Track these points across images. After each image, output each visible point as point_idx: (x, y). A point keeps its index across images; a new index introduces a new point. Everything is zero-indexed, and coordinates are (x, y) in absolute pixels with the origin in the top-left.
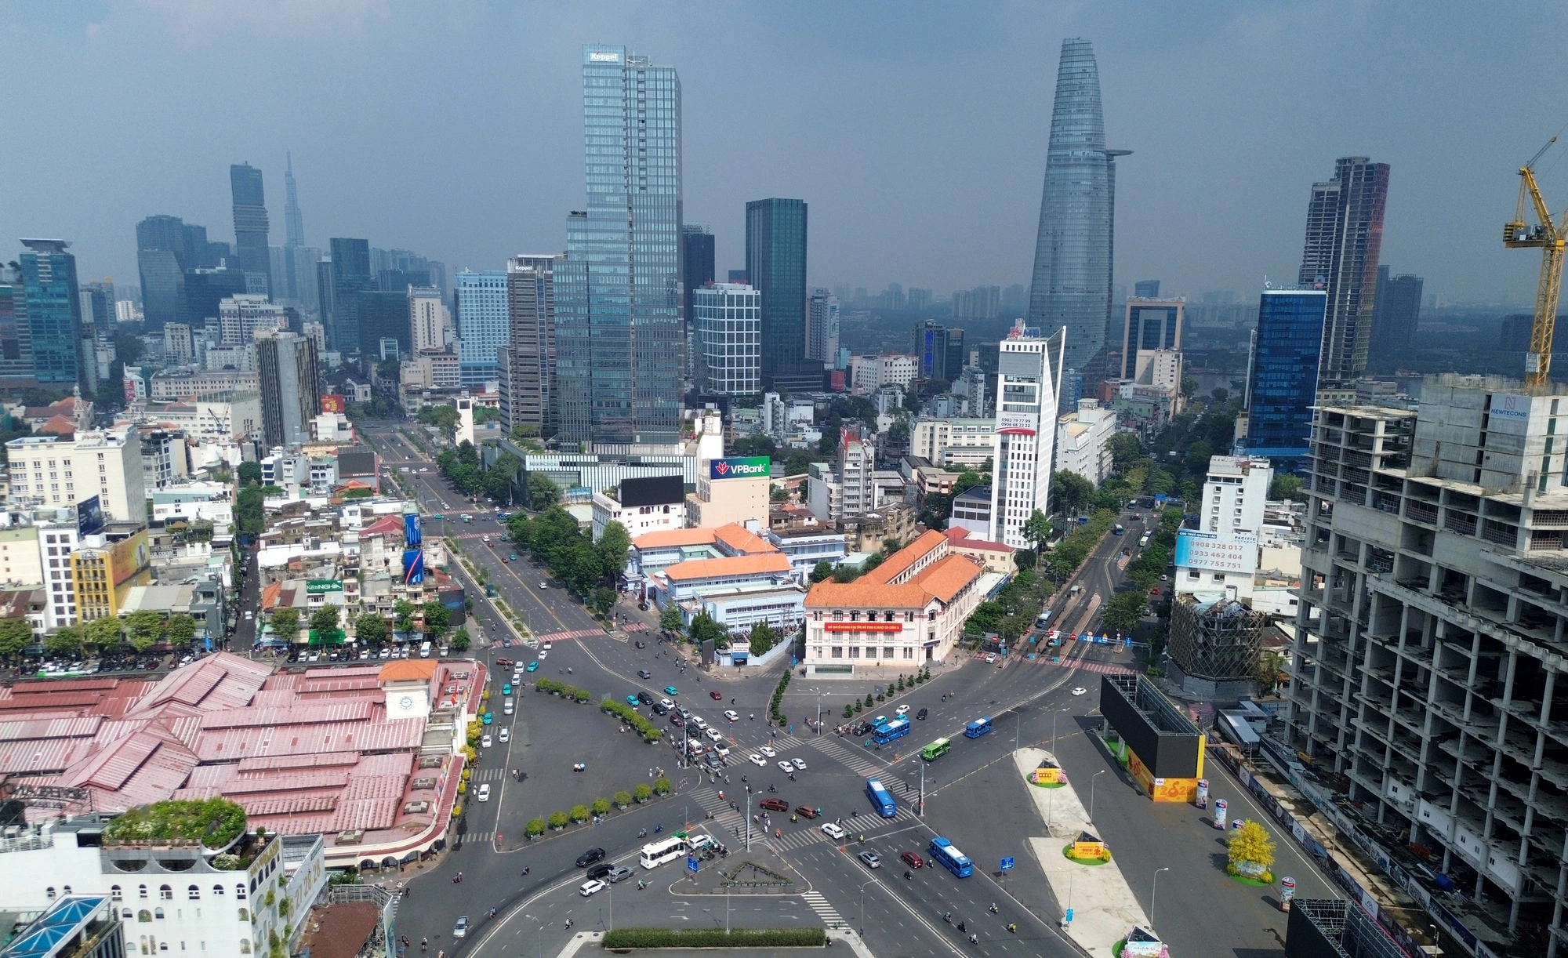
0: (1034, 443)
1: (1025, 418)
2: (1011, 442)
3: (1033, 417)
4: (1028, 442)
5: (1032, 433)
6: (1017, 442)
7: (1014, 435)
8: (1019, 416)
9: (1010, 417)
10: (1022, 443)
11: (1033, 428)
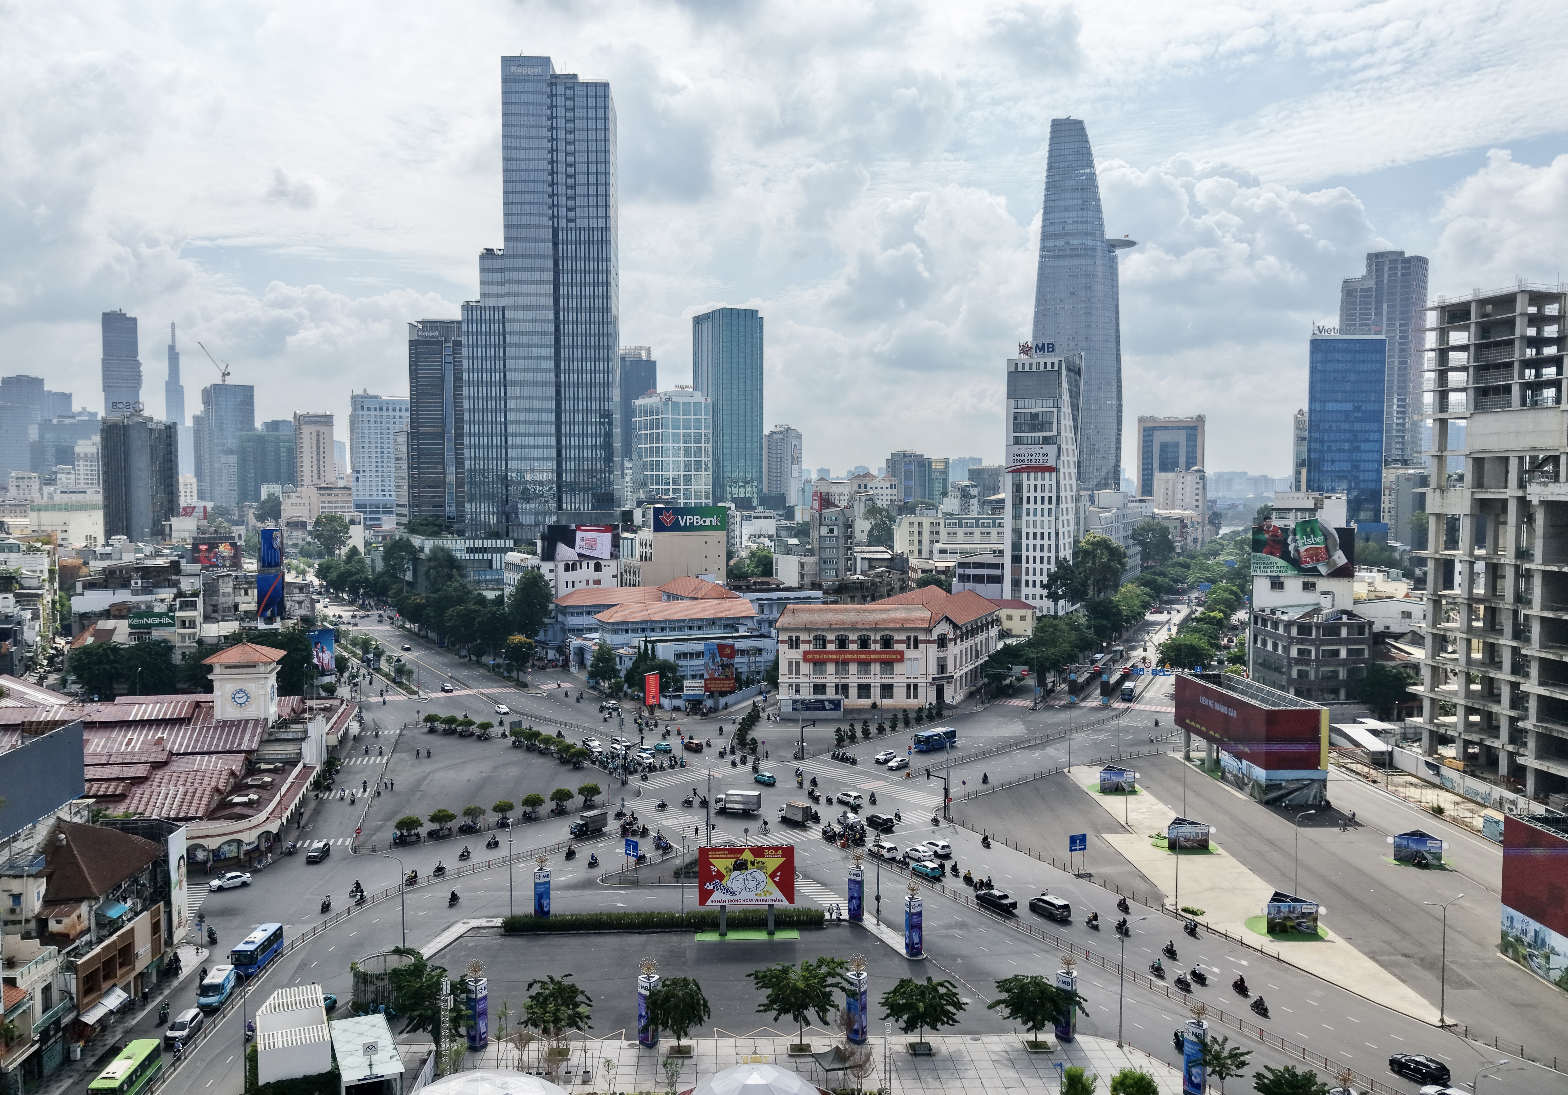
0: (1054, 482)
1: (1041, 452)
2: (1025, 482)
3: (1051, 449)
4: (1047, 482)
5: (1051, 470)
6: (1032, 482)
7: (1028, 473)
8: (1036, 450)
9: (1022, 452)
10: (1039, 482)
11: (1051, 463)
